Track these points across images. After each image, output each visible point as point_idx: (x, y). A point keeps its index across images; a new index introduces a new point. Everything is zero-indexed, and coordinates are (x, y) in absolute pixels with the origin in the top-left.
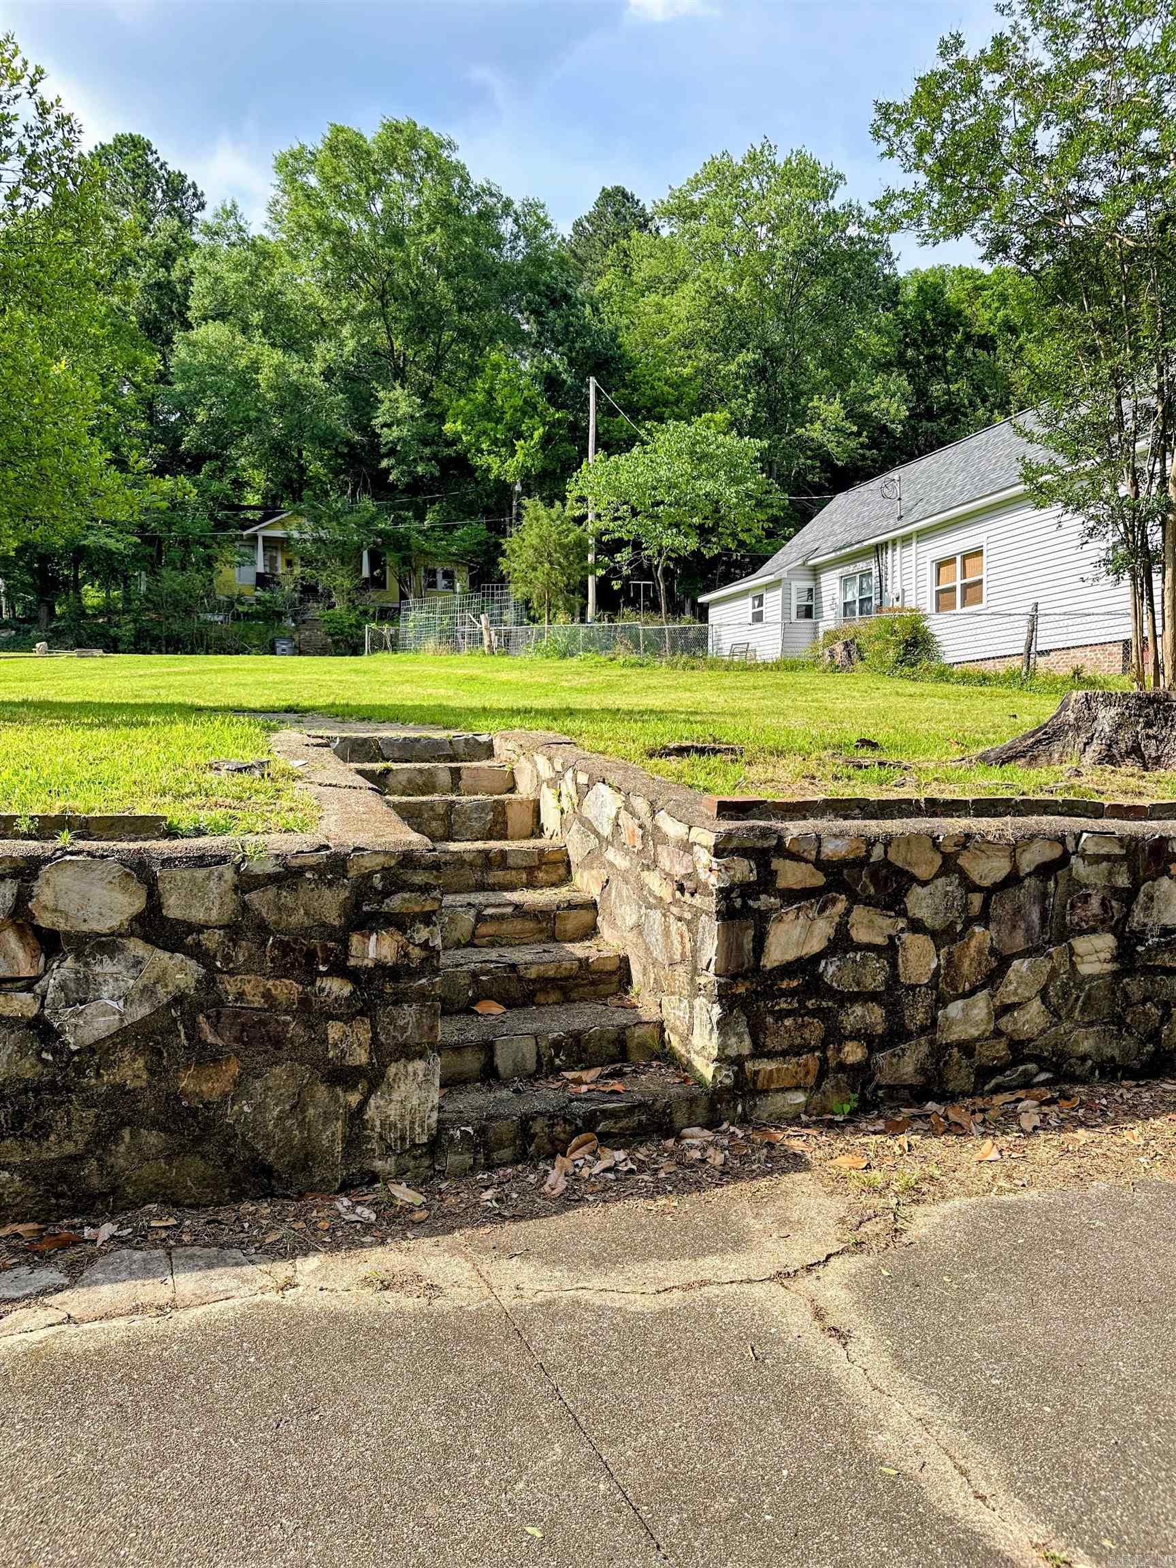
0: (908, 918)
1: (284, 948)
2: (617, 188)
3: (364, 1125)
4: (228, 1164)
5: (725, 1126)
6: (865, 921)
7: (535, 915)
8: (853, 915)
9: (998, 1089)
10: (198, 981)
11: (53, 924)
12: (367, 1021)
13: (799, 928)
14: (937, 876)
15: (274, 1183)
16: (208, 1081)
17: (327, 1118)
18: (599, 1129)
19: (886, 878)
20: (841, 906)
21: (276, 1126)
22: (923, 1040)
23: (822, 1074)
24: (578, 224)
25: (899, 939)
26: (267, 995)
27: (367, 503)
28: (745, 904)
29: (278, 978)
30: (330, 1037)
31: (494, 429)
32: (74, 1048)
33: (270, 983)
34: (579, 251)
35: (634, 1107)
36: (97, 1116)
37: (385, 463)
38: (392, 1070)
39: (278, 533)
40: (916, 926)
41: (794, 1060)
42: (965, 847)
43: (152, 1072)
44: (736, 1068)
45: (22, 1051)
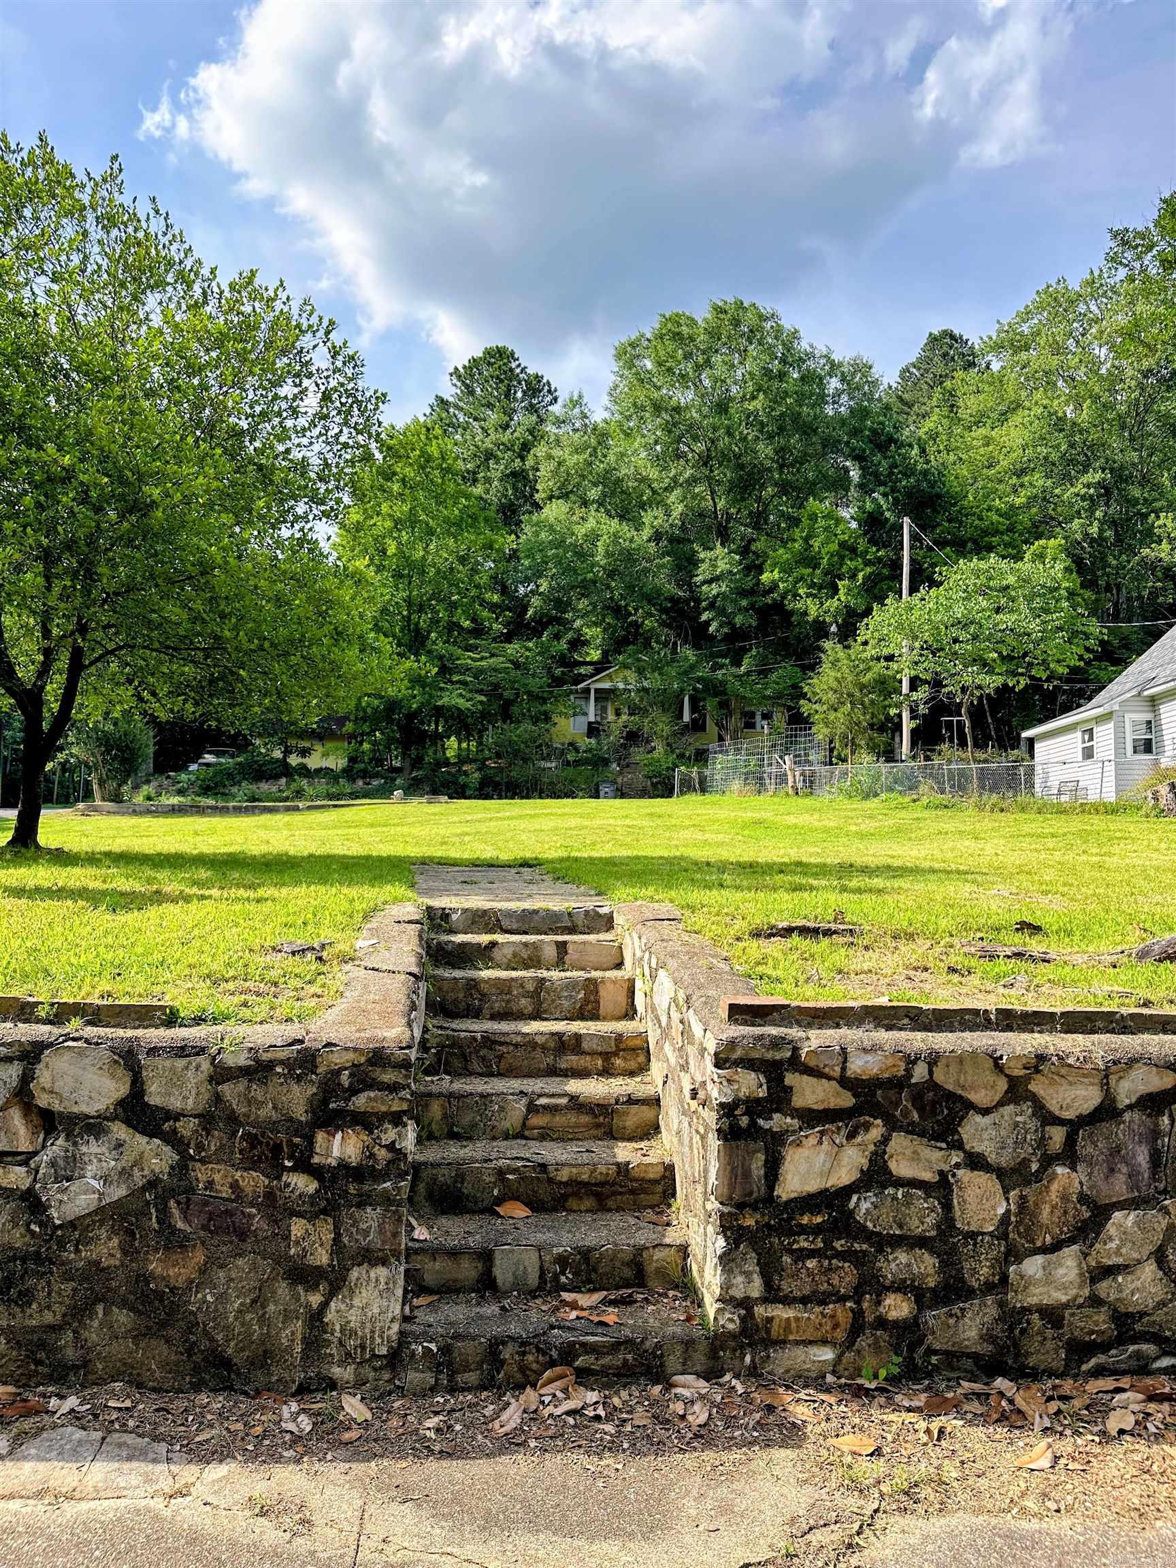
0: (965, 1152)
1: (252, 1140)
2: (945, 331)
3: (324, 1328)
4: (190, 1352)
5: (727, 1377)
6: (908, 1152)
7: (591, 1109)
8: (892, 1143)
9: (1099, 1372)
10: (172, 1167)
11: (49, 1104)
12: (330, 1220)
13: (822, 1156)
14: (1001, 1104)
15: (233, 1376)
16: (174, 1266)
17: (287, 1316)
18: (577, 1363)
19: (934, 1103)
20: (876, 1132)
21: (236, 1319)
22: (989, 1300)
23: (856, 1329)
24: (905, 370)
25: (954, 1175)
26: (235, 1186)
27: (689, 653)
28: (753, 1123)
29: (246, 1169)
30: (293, 1233)
31: (812, 575)
32: (58, 1222)
33: (239, 1174)
34: (906, 396)
35: (619, 1344)
36: (74, 1290)
37: (704, 617)
38: (354, 1274)
39: (606, 685)
40: (976, 1162)
41: (817, 1309)
42: (1038, 1071)
43: (125, 1253)
44: (743, 1312)
45: (14, 1221)
